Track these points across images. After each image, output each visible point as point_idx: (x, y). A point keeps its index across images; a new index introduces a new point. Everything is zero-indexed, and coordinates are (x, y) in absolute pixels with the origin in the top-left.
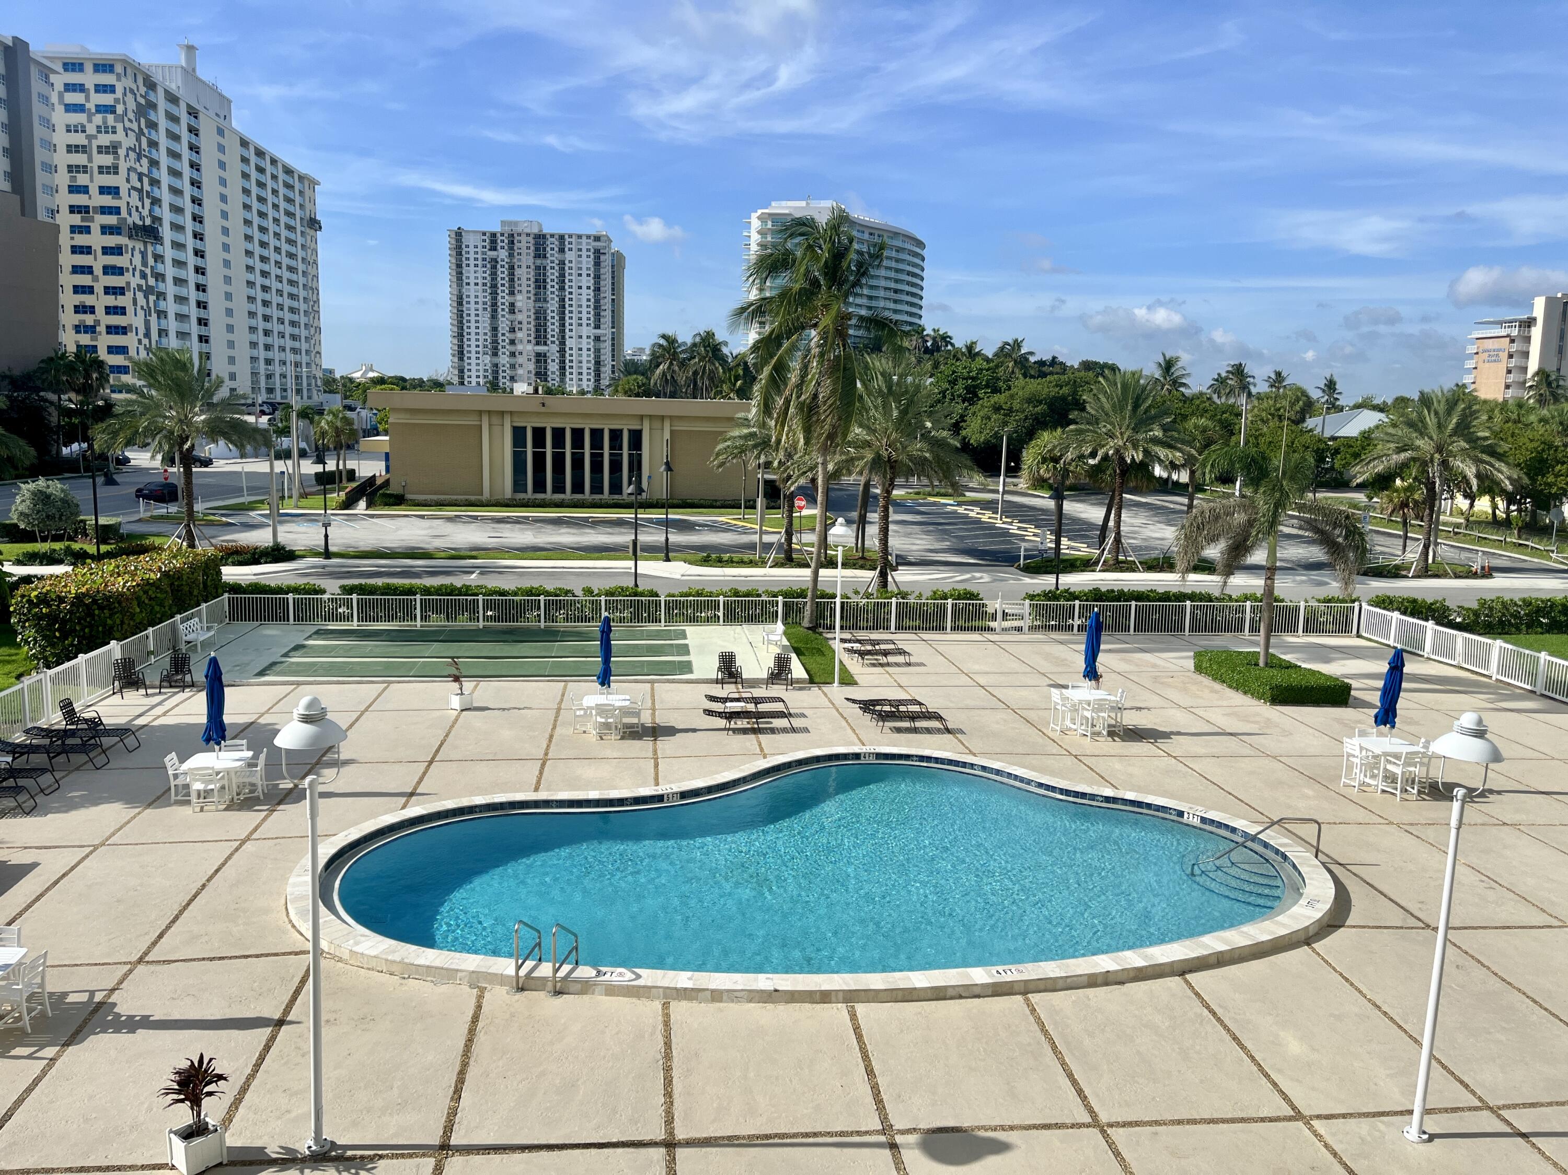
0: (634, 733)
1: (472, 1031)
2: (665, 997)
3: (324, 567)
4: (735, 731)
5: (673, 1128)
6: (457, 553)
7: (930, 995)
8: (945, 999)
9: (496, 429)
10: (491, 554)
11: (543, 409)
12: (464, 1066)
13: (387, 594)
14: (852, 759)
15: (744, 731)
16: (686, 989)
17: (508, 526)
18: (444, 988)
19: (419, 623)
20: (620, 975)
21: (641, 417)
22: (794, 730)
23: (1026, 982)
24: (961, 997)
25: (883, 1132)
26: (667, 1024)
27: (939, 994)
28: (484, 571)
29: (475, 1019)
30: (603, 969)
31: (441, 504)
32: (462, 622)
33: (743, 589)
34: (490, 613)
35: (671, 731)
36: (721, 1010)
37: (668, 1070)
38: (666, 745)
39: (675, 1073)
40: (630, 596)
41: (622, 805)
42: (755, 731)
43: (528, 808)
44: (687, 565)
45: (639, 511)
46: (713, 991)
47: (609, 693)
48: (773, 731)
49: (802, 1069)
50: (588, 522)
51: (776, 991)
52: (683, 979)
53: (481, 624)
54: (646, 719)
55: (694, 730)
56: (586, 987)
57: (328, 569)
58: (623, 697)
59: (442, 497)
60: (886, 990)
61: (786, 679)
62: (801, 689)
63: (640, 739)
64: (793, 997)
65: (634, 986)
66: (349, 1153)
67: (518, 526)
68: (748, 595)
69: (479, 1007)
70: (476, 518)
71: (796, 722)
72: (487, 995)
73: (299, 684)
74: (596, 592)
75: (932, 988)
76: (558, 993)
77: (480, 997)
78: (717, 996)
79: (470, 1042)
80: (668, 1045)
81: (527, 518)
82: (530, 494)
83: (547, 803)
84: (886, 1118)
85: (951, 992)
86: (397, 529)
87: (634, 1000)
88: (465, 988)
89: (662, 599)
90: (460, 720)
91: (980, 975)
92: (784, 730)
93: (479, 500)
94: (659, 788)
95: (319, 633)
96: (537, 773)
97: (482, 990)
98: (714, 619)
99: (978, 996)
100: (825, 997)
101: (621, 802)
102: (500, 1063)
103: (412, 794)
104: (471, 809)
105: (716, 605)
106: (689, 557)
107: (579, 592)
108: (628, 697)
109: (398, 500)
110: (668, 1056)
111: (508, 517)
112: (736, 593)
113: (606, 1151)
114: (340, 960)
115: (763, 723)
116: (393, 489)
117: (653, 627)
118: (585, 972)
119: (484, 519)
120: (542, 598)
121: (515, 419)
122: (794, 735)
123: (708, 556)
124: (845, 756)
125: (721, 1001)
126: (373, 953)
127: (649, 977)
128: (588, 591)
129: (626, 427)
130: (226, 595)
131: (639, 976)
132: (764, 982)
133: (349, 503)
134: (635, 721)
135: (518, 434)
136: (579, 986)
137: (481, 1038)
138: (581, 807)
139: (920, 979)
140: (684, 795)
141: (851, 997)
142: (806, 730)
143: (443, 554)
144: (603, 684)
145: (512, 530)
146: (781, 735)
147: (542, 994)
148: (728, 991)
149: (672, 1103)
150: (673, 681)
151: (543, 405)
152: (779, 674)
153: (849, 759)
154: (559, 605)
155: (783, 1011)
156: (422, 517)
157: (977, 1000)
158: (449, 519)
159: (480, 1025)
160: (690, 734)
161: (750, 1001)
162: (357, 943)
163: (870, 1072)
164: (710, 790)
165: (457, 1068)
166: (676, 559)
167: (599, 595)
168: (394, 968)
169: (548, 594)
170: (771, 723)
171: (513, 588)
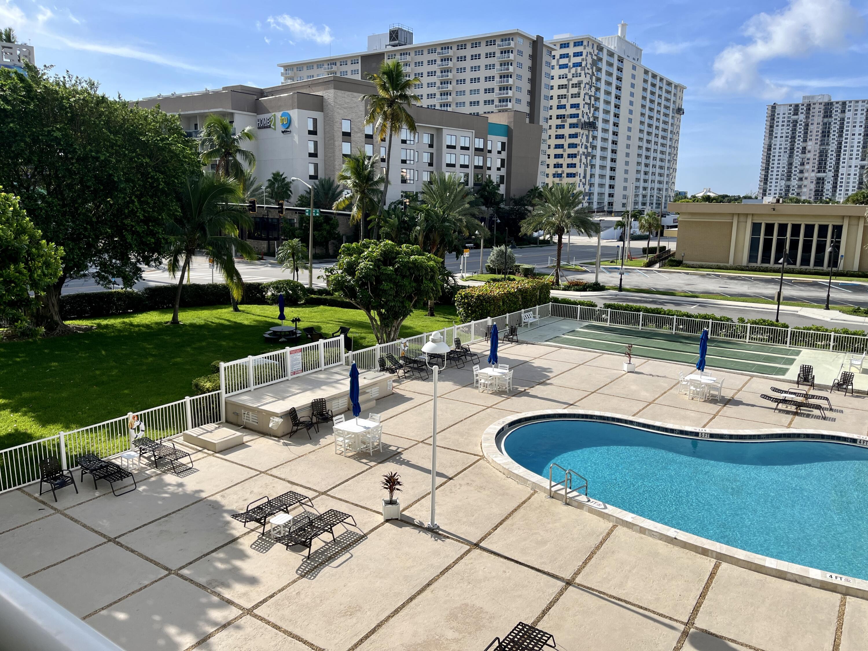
0: (713, 400)
1: (519, 507)
2: (616, 522)
3: (616, 295)
4: (780, 411)
5: (576, 577)
6: (694, 294)
7: (774, 573)
8: (785, 579)
9: (742, 225)
10: (711, 296)
11: (774, 212)
12: (507, 518)
13: (627, 310)
14: (850, 442)
15: (788, 412)
16: (627, 522)
17: (736, 281)
18: (520, 486)
19: (640, 327)
20: (596, 504)
21: (843, 217)
22: (825, 418)
23: (847, 588)
24: (796, 582)
25: (686, 624)
26: (609, 534)
27: (781, 575)
28: (702, 305)
29: (524, 502)
30: (592, 500)
31: (702, 267)
32: (665, 330)
33: (852, 330)
34: (681, 327)
35: (738, 403)
36: (642, 538)
37: (593, 553)
38: (730, 410)
39: (595, 556)
40: (768, 325)
41: (673, 433)
42: (796, 414)
43: (621, 422)
44: (841, 313)
45: (832, 277)
46: (641, 527)
47: (702, 375)
48: (808, 416)
49: (664, 579)
50: (791, 282)
51: (675, 538)
52: (629, 517)
53: (674, 332)
54: (728, 394)
55: (753, 406)
56: (580, 506)
57: (618, 297)
58: (712, 378)
59: (703, 263)
60: (744, 560)
61: (846, 389)
62: (857, 397)
63: (715, 403)
64: (685, 545)
65: (602, 512)
66: (440, 532)
67: (742, 282)
68: (854, 334)
69: (529, 498)
70: (718, 276)
71: (828, 414)
72: (536, 495)
73: (561, 348)
74: (746, 321)
75: (776, 569)
76: (567, 504)
77: (532, 495)
78: (643, 530)
79: (516, 510)
80: (601, 543)
81: (751, 278)
82: (759, 264)
83: (631, 422)
84: (693, 619)
85: (789, 576)
86: (670, 279)
87: (601, 519)
88: (529, 489)
89: (789, 330)
90: (624, 377)
91: (815, 574)
92: (817, 417)
93: (725, 266)
94: (704, 429)
95: (587, 327)
96: (641, 408)
97: (535, 492)
98: (826, 347)
99: (809, 585)
100: (705, 552)
101: (672, 431)
102: (521, 523)
103: (572, 405)
104: (591, 417)
105: (829, 338)
106: (844, 308)
107: (735, 320)
108: (715, 379)
109: (678, 264)
110: (598, 548)
111: (739, 277)
112: (846, 332)
113: (539, 573)
114: (489, 462)
115: (804, 410)
116: (677, 258)
117: (781, 346)
118: (583, 498)
119: (723, 277)
120: (710, 321)
121: (755, 218)
122: (823, 421)
123: (859, 309)
124: (845, 439)
125: (645, 534)
126: (499, 462)
127: (611, 510)
128: (742, 320)
129: (830, 224)
130: (551, 303)
131: (606, 508)
132: (672, 532)
133: (650, 264)
134: (716, 393)
135: (756, 227)
136: (576, 504)
137: (521, 511)
138: (649, 428)
139: (771, 563)
140: (712, 436)
141: (721, 557)
142: (834, 420)
143: (682, 294)
144: (699, 369)
145: (736, 284)
146: (813, 419)
147: (560, 502)
148: (649, 530)
149: (584, 567)
150: (767, 378)
151: (774, 210)
152: (843, 385)
153: (847, 441)
154: (722, 327)
155: (676, 550)
156: (687, 273)
157: (807, 587)
158: (703, 276)
159: (524, 505)
160: (749, 407)
161: (660, 540)
162: (496, 457)
163: (703, 595)
164: (731, 437)
165: (503, 518)
166: (834, 309)
167: (747, 323)
168: (506, 473)
169: (716, 319)
170: (812, 411)
171: (696, 314)
